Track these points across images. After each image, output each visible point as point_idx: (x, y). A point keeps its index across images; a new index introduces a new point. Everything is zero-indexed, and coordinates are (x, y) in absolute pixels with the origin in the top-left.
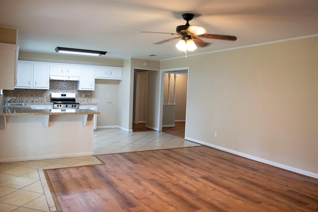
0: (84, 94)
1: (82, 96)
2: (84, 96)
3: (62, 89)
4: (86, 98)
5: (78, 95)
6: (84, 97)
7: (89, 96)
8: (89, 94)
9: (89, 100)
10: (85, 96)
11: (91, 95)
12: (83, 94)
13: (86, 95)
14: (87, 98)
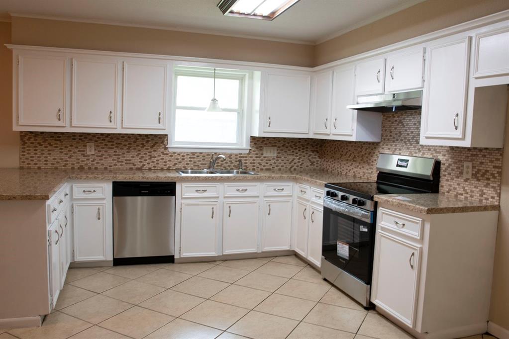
0: (470, 164)
1: (461, 173)
2: (470, 170)
3: (409, 140)
4: (474, 182)
5: (450, 165)
6: (469, 176)
7: (488, 175)
8: (489, 167)
9: (489, 192)
10: (475, 176)
11: (495, 171)
12: (466, 164)
13: (479, 170)
14: (481, 185)
